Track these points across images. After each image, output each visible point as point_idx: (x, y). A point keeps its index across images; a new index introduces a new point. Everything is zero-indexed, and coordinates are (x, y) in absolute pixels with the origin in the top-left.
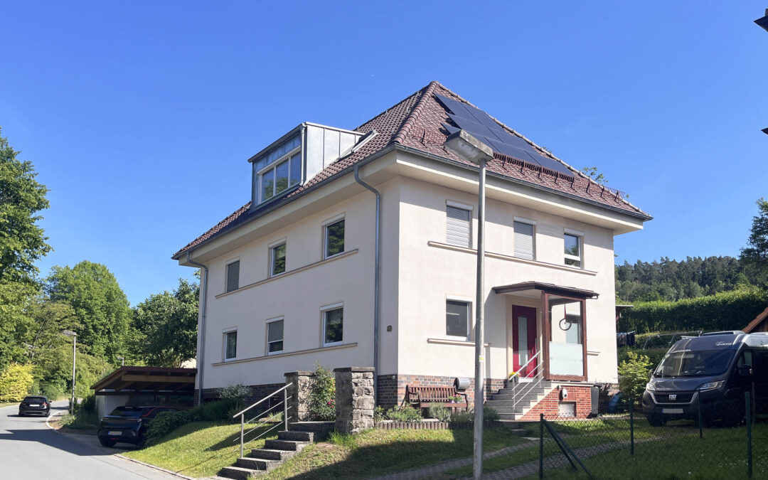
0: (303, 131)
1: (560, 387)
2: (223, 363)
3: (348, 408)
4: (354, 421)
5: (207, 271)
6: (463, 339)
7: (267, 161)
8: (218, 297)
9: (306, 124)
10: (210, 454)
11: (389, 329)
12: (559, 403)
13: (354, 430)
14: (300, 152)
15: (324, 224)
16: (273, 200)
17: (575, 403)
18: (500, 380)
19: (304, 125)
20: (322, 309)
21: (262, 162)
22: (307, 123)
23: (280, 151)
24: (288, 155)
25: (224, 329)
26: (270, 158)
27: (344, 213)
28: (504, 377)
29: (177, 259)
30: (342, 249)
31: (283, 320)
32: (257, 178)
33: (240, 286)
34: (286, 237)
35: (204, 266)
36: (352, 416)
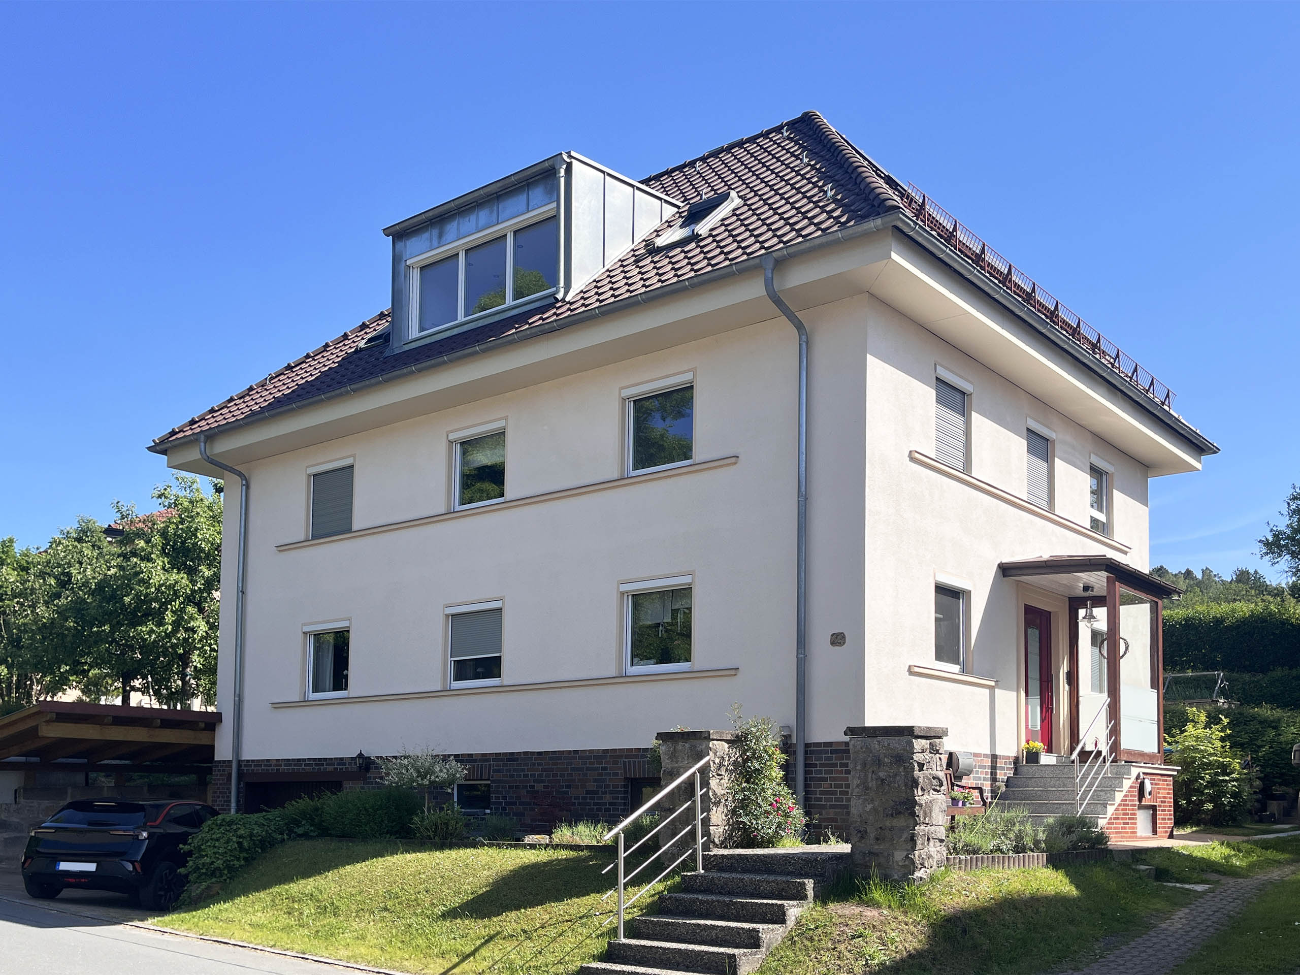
0: (562, 172)
1: (1142, 776)
2: (304, 703)
3: (899, 822)
4: (917, 853)
5: (248, 487)
6: (956, 668)
7: (440, 236)
8: (283, 548)
9: (570, 156)
10: (478, 928)
11: (838, 639)
12: (1139, 809)
13: (918, 874)
14: (555, 218)
15: (626, 393)
16: (456, 331)
17: (1154, 808)
18: (1008, 758)
19: (565, 157)
20: (624, 588)
21: (426, 235)
22: (573, 154)
23: (483, 215)
24: (507, 226)
25: (304, 625)
26: (452, 228)
27: (694, 371)
28: (1013, 753)
29: (164, 452)
30: (684, 451)
31: (500, 610)
32: (407, 276)
33: (355, 527)
34: (506, 418)
35: (240, 474)
36: (912, 840)
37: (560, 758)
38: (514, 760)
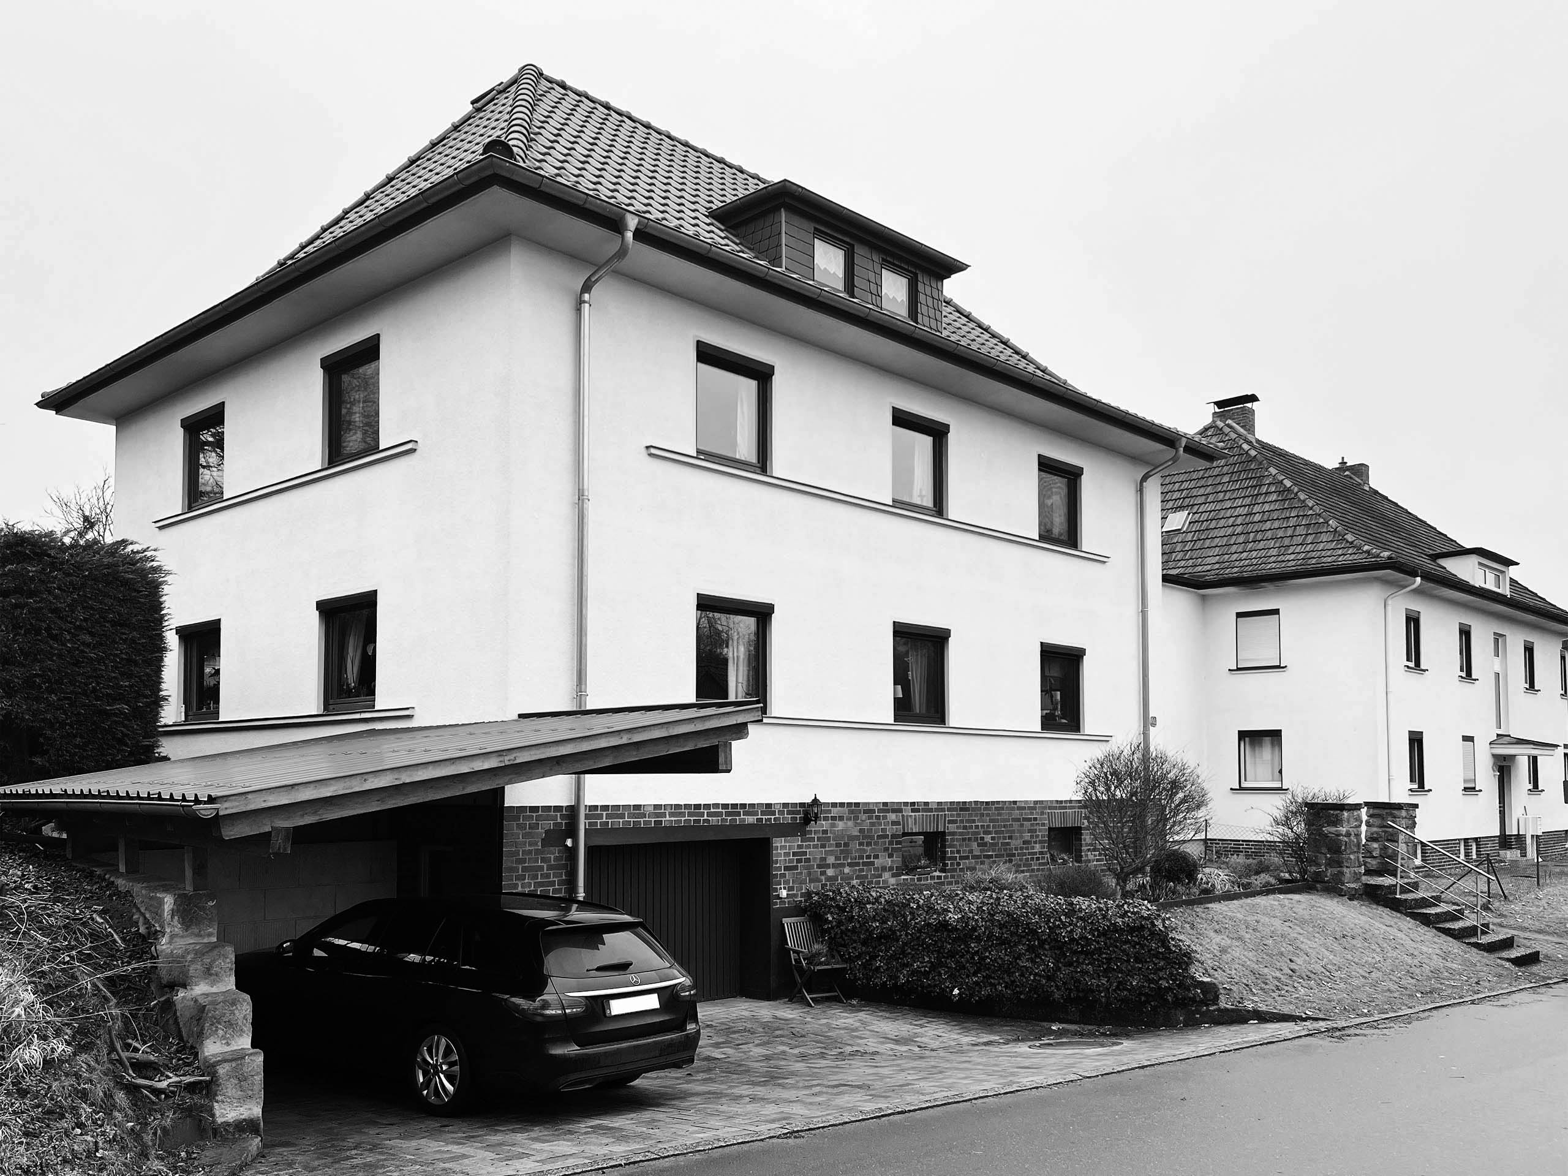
37: (1002, 809)
38: (967, 809)
